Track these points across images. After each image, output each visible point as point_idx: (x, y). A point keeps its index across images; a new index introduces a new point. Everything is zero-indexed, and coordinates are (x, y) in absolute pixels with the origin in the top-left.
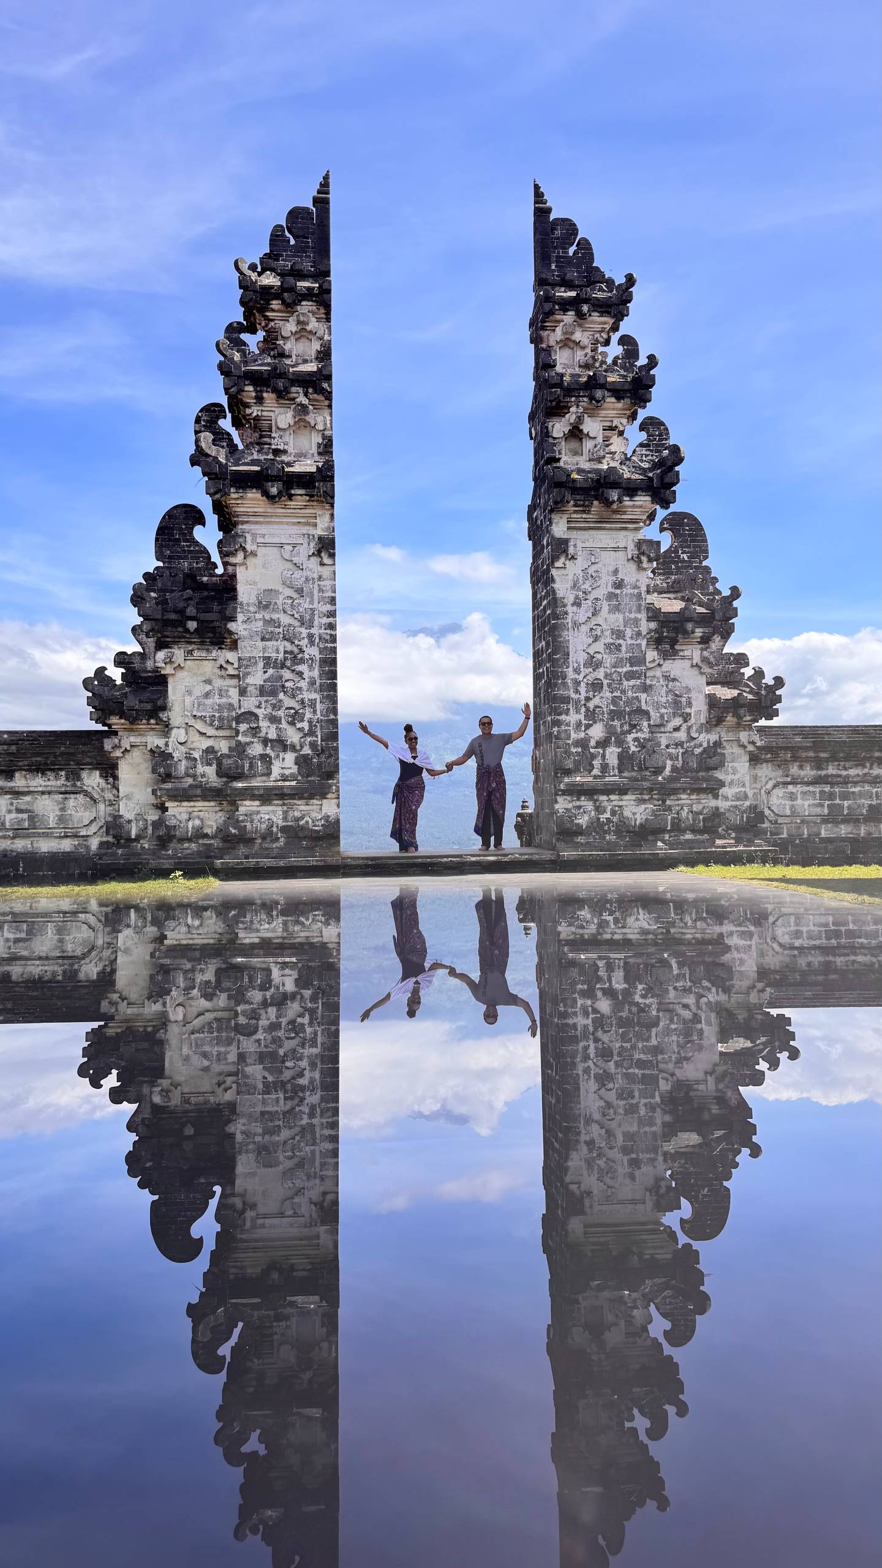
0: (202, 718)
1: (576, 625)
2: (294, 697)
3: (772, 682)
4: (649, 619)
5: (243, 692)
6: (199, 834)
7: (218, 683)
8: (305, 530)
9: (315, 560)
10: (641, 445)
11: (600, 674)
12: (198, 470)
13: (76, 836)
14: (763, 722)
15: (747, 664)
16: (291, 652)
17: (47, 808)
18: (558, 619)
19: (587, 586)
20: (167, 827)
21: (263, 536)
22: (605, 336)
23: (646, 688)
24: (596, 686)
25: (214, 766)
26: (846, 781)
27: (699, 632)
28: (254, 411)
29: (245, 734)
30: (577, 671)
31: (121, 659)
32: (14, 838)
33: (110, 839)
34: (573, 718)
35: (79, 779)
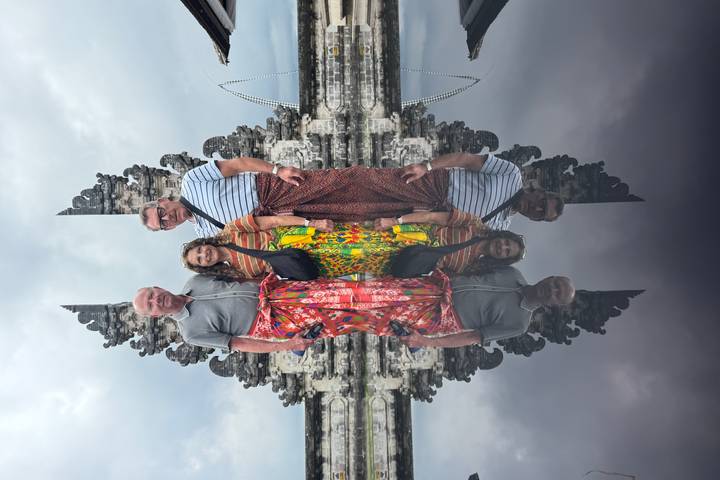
0: (299, 360)
13: (348, 407)
15: (272, 119)
17: (337, 418)
20: (344, 373)
25: (320, 355)
31: (276, 389)
33: (349, 394)
35: (324, 406)
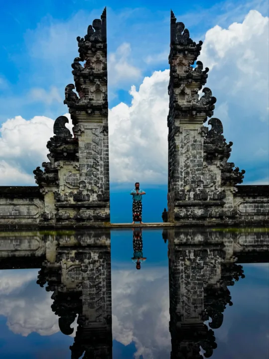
0: (68, 183)
1: (182, 154)
2: (96, 177)
3: (241, 172)
4: (204, 152)
5: (81, 175)
6: (68, 218)
7: (74, 172)
8: (99, 124)
9: (102, 134)
10: (203, 97)
11: (189, 170)
12: (66, 105)
13: (32, 218)
14: (238, 184)
15: (234, 166)
16: (95, 163)
17: (24, 210)
18: (176, 152)
19: (185, 142)
20: (60, 216)
21: (86, 126)
22: (192, 61)
23: (203, 174)
24: (187, 173)
25: (73, 198)
26: (263, 202)
27: (219, 156)
28: (83, 86)
29: (82, 188)
30: (182, 168)
31: (44, 164)
32: (15, 218)
33: (42, 219)
34: (180, 183)
35: (33, 201)
